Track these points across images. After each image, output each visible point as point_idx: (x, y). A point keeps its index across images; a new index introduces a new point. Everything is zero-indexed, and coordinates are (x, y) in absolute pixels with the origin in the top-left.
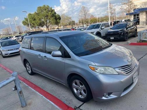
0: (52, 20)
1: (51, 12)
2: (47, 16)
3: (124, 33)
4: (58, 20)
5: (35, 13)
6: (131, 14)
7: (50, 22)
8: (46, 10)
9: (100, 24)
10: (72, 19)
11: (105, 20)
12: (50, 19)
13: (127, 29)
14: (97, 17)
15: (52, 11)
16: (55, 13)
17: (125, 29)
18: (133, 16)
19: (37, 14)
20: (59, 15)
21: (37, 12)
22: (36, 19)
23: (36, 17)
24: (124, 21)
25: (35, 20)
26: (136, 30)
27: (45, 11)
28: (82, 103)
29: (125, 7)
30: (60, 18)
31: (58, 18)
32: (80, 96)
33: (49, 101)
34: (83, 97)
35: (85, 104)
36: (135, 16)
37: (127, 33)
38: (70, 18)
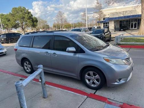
0: (29, 22)
1: (27, 14)
2: (23, 18)
3: (103, 38)
4: (35, 22)
5: (10, 13)
6: (101, 22)
7: (26, 24)
8: (22, 11)
9: (82, 29)
10: (47, 23)
11: (78, 26)
12: (26, 21)
13: (104, 34)
14: (71, 23)
15: (29, 13)
16: (32, 15)
17: (103, 34)
18: (103, 24)
19: (13, 15)
20: (36, 18)
21: (12, 13)
22: (11, 20)
23: (11, 18)
24: (96, 28)
25: (9, 20)
26: (111, 35)
27: (21, 13)
28: (95, 91)
29: (97, 16)
30: (37, 21)
31: (35, 21)
32: (93, 85)
33: (67, 91)
34: (95, 86)
35: (97, 91)
36: (104, 24)
37: (105, 37)
38: (46, 22)
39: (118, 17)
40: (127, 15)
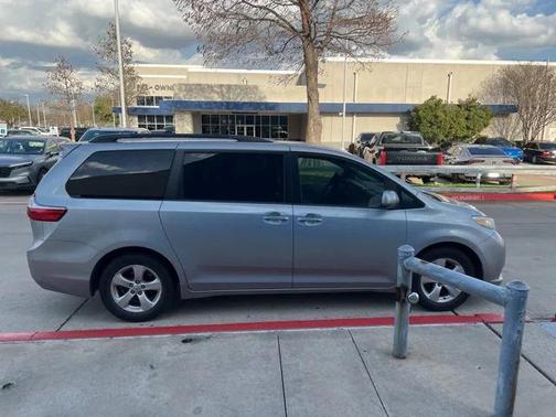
18: (136, 119)
32: (440, 300)
34: (449, 299)
39: (207, 103)
40: (233, 98)
